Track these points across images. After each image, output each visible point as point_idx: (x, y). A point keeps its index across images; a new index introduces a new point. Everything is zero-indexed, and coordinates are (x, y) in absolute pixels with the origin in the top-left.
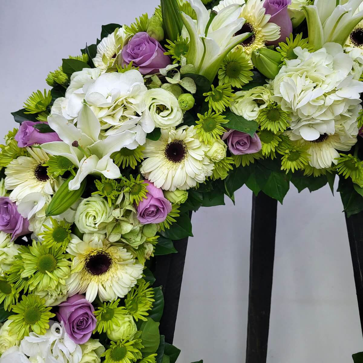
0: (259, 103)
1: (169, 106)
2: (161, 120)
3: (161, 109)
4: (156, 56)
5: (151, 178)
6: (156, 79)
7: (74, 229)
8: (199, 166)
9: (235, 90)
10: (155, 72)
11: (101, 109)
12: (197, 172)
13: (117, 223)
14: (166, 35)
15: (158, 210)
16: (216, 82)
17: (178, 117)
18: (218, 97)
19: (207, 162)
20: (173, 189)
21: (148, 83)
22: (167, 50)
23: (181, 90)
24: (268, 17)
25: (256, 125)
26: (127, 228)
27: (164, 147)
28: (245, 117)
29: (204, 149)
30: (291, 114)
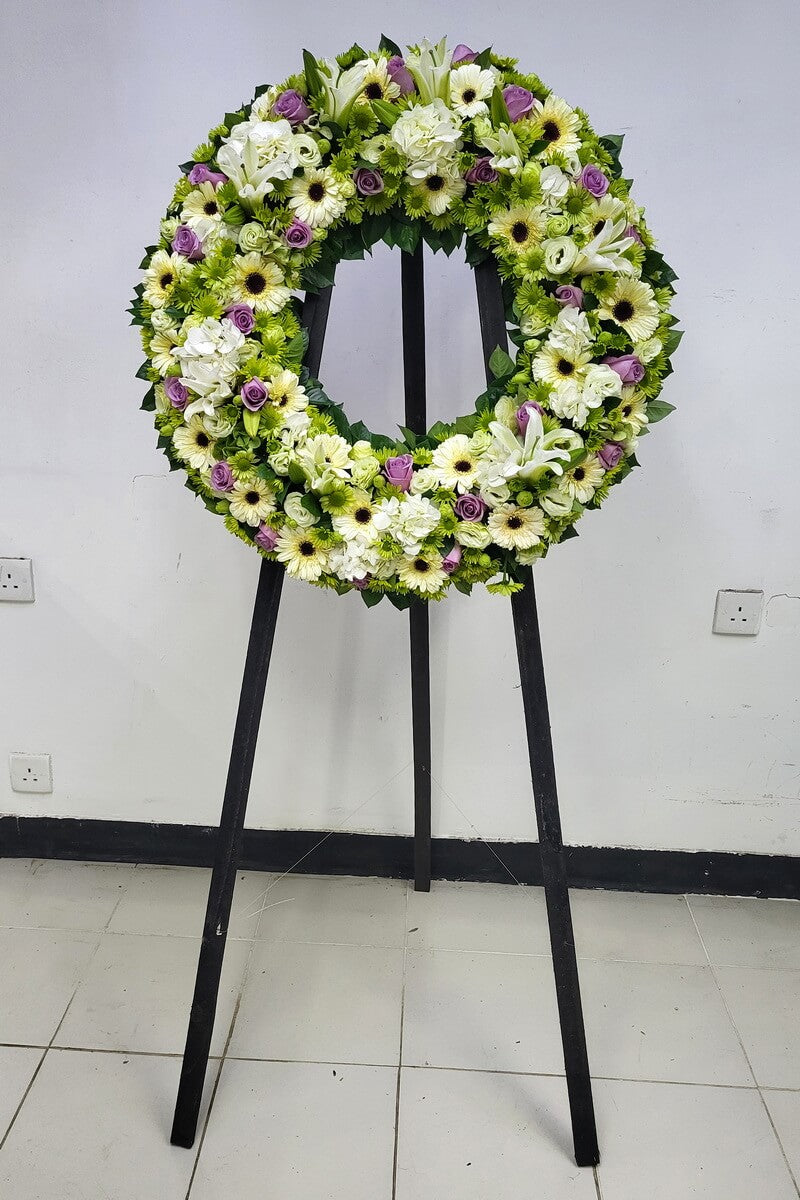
0: (382, 148)
1: (310, 150)
2: (304, 159)
3: (304, 150)
4: (300, 108)
5: (297, 213)
6: (301, 128)
7: (239, 250)
8: (334, 200)
9: (364, 138)
10: (300, 122)
11: (259, 147)
12: (333, 206)
13: (270, 241)
14: (309, 92)
15: (303, 238)
16: (348, 131)
17: (318, 158)
18: (349, 144)
19: (340, 198)
20: (315, 226)
21: (295, 131)
22: (309, 104)
23: (318, 136)
24: (390, 76)
25: (379, 170)
26: (277, 245)
27: (307, 188)
28: (371, 161)
29: (338, 185)
30: (405, 158)
